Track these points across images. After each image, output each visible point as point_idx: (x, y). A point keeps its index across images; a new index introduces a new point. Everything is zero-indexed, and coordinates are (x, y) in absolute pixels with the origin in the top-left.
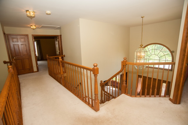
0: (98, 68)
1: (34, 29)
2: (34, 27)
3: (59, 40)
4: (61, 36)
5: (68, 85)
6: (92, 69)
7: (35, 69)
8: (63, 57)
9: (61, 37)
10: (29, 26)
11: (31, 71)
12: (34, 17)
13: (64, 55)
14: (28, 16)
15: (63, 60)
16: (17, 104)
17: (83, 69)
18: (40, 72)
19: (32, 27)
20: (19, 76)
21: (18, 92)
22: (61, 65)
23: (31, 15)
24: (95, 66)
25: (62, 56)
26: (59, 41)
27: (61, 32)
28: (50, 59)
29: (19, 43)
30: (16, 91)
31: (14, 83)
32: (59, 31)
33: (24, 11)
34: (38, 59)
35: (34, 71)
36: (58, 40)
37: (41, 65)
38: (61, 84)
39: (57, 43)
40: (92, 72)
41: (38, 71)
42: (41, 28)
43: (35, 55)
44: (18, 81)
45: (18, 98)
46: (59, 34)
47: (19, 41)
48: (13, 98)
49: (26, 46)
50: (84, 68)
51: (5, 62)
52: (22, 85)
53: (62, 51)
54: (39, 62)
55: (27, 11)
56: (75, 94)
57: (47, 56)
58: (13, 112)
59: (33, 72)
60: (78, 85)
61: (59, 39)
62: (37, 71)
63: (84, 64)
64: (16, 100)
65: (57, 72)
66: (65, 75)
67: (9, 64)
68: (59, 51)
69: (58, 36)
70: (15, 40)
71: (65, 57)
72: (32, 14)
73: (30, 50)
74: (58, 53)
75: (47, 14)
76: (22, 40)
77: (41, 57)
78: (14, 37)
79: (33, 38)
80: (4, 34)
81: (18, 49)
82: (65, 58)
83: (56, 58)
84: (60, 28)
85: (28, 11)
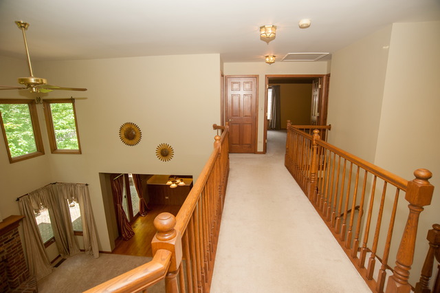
0: (432, 188)
1: (270, 63)
2: (272, 59)
3: (322, 86)
4: (328, 76)
5: (322, 203)
6: (406, 184)
7: (260, 148)
8: (324, 130)
9: (328, 80)
10: (262, 57)
11: (252, 149)
12: (274, 38)
13: (328, 124)
14: (262, 39)
15: (323, 138)
16: (216, 209)
17: (373, 176)
18: (268, 154)
19: (267, 59)
20: (231, 156)
21: (223, 187)
22: (315, 150)
23: (268, 35)
24: (418, 177)
25: (324, 127)
26: (321, 90)
27: (329, 67)
28: (292, 130)
29: (242, 93)
30: (218, 184)
31: (218, 169)
32: (325, 63)
33: (257, 28)
34: (269, 126)
35: (258, 151)
36: (320, 86)
37: (274, 141)
38: (306, 194)
39: (316, 93)
40: (402, 194)
41: (265, 151)
42: (285, 59)
43: (266, 117)
44: (228, 164)
45: (220, 198)
46: (325, 73)
47: (242, 88)
48: (210, 197)
49: (251, 98)
50: (378, 174)
51: (215, 127)
52: (231, 174)
53: (327, 114)
54: (271, 134)
55: (261, 28)
56: (336, 234)
57: (289, 124)
58: (205, 224)
59: (255, 152)
60: (350, 211)
61: (322, 84)
62: (262, 151)
63: (379, 162)
64: (216, 201)
65: (305, 163)
66: (321, 174)
67: (220, 131)
68: (317, 114)
69: (321, 77)
70: (236, 86)
71: (330, 129)
72: (270, 33)
73: (257, 107)
74: (315, 118)
75: (301, 27)
76: (248, 86)
77: (276, 124)
78: (235, 80)
79: (267, 82)
80: (222, 76)
81: (237, 104)
82: (329, 134)
83: (307, 130)
84: (328, 58)
85: (264, 27)
